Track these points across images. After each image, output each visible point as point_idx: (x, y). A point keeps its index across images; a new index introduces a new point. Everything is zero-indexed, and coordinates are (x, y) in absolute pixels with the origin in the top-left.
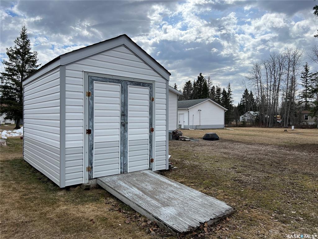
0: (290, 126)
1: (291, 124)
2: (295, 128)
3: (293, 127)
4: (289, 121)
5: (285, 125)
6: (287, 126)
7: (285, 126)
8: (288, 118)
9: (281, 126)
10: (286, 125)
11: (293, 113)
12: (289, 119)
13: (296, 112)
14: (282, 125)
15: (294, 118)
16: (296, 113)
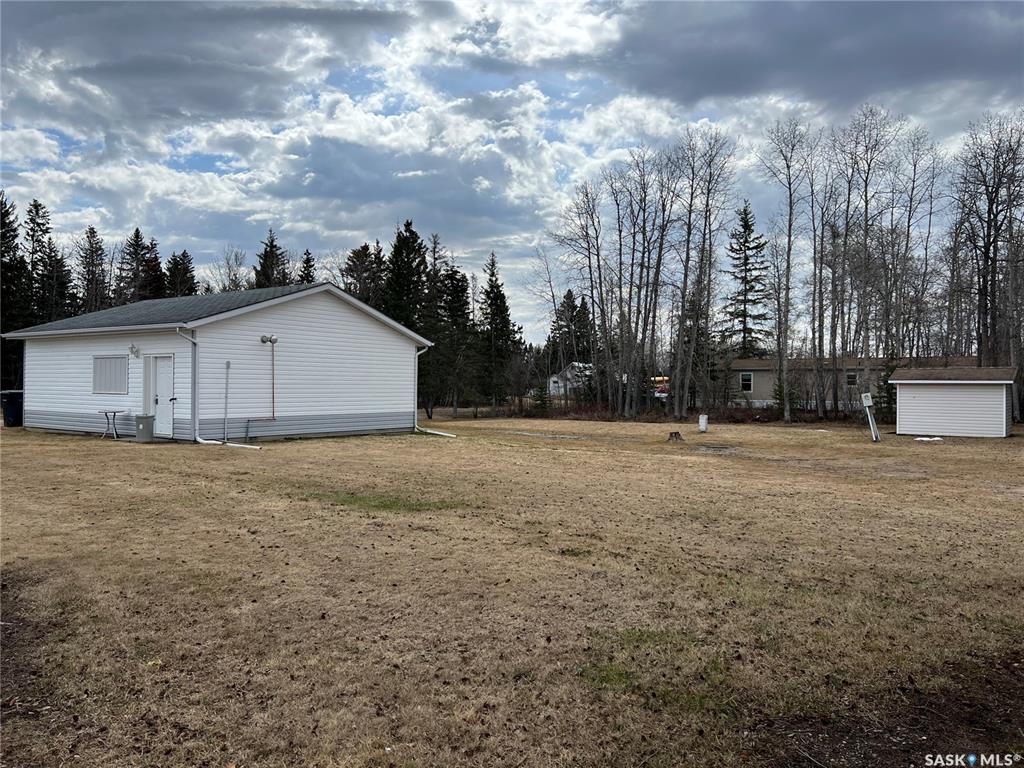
0: (692, 414)
1: (699, 404)
2: (710, 421)
3: (703, 419)
4: (693, 393)
5: (676, 408)
6: (684, 414)
7: (677, 414)
8: (687, 382)
9: (665, 415)
10: (681, 410)
11: (706, 365)
12: (690, 388)
13: (714, 365)
14: (669, 411)
15: (709, 383)
16: (715, 368)
